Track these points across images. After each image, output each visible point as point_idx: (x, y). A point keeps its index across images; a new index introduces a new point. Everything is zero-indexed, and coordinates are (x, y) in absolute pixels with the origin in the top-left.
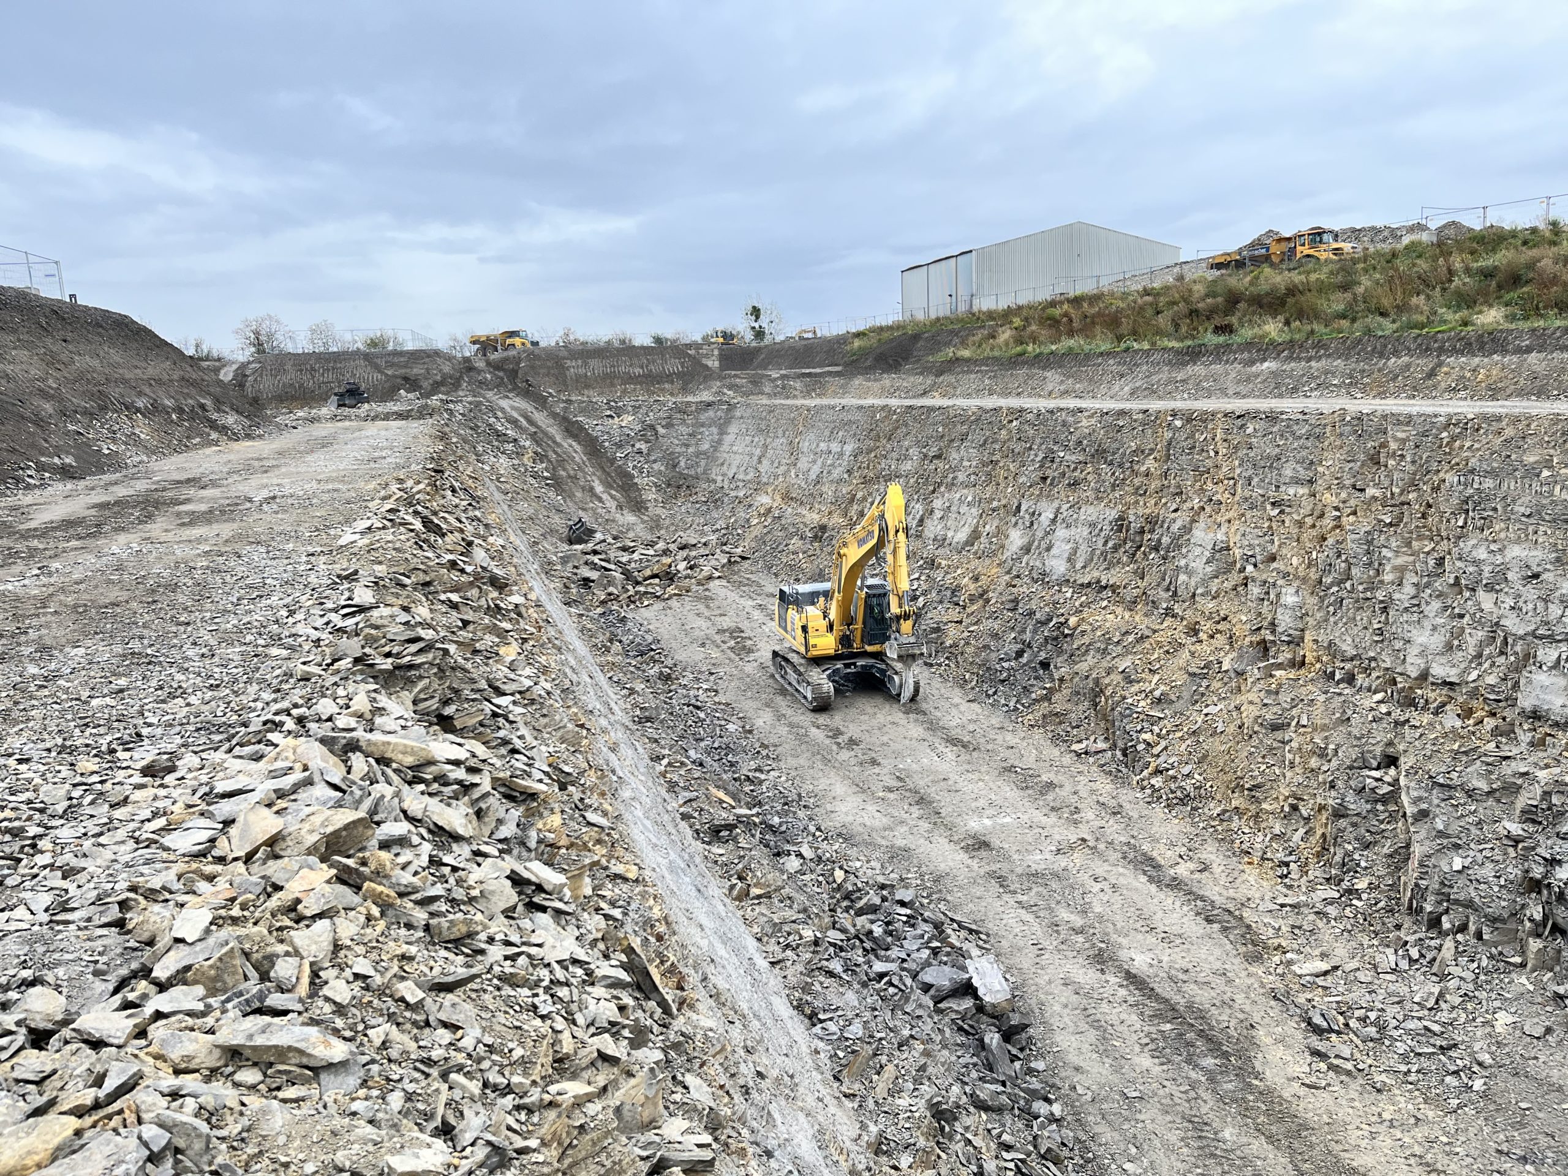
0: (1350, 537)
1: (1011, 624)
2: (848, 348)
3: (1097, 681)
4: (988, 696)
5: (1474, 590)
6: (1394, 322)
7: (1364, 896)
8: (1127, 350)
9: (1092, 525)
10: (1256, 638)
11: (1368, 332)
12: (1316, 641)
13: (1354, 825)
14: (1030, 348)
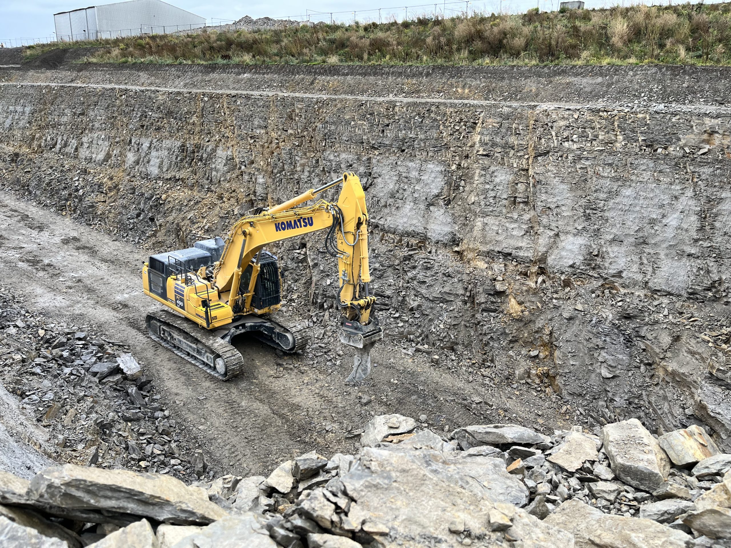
0: (283, 152)
1: (133, 200)
2: (24, 55)
3: (178, 225)
4: (124, 237)
5: (330, 173)
6: (297, 59)
7: (296, 301)
8: (180, 64)
9: (169, 149)
10: (248, 199)
11: (287, 62)
12: (272, 198)
13: (291, 273)
14: (130, 59)
